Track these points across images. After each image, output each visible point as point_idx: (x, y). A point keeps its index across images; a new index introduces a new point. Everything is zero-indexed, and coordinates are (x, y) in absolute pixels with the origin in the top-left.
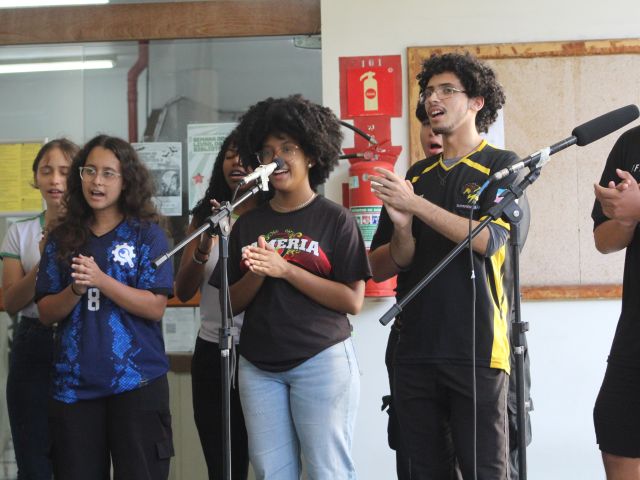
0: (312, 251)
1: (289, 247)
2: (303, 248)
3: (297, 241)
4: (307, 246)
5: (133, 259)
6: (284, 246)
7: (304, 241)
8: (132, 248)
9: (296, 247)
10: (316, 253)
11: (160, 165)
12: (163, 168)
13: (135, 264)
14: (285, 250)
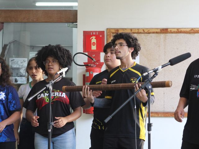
0: (64, 96)
1: (55, 95)
2: (60, 95)
3: (58, 93)
4: (62, 95)
5: (4, 97)
7: (60, 93)
8: (4, 93)
9: (58, 95)
11: (19, 66)
14: (54, 97)
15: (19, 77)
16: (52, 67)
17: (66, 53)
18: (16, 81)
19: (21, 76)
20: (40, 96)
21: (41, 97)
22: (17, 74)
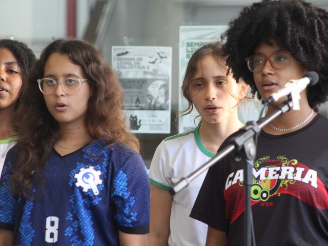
0: (310, 182)
1: (283, 177)
2: (298, 177)
3: (292, 169)
4: (303, 175)
5: (98, 185)
6: (277, 177)
7: (300, 170)
8: (99, 173)
9: (290, 177)
10: (315, 184)
11: (145, 73)
12: (149, 77)
13: (101, 192)
14: (279, 181)
15: (144, 112)
16: (273, 79)
17: (320, 27)
18: (135, 124)
19: (150, 109)
20: (232, 179)
21: (235, 182)
22: (138, 100)
